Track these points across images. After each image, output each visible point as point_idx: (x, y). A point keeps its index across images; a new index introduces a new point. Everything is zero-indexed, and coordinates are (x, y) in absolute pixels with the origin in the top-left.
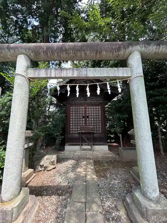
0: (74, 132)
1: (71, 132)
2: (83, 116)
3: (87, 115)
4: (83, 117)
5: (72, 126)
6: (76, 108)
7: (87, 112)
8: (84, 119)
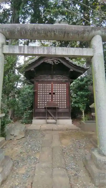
0: (41, 107)
1: (38, 107)
3: (54, 92)
4: (50, 93)
5: (40, 101)
6: (44, 85)
7: (54, 89)
8: (50, 96)
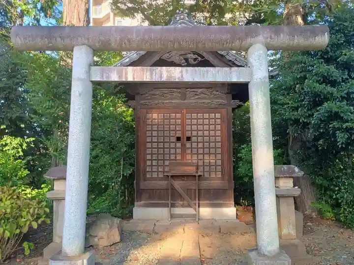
0: (155, 175)
1: (148, 176)
2: (177, 135)
3: (188, 134)
4: (178, 139)
5: (152, 160)
6: (161, 116)
7: (188, 128)
8: (179, 145)
